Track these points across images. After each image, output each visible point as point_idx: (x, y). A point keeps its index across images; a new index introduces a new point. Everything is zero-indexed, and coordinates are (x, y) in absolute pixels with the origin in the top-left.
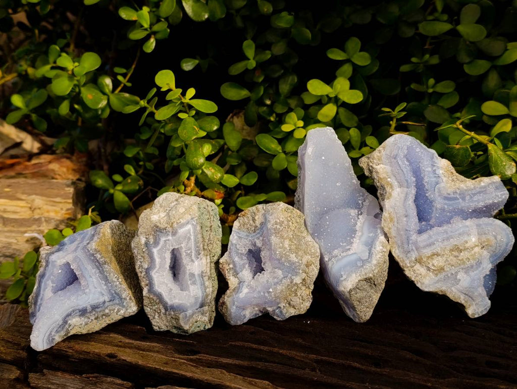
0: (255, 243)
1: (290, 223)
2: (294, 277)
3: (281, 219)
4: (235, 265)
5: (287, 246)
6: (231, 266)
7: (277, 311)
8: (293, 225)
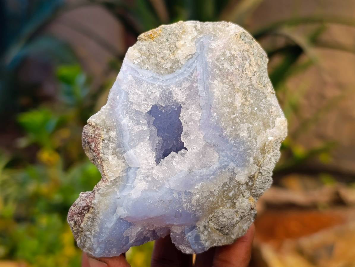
0: (170, 93)
1: (247, 63)
2: (239, 170)
3: (233, 52)
4: (120, 134)
5: (238, 104)
6: (113, 134)
7: (190, 234)
8: (251, 68)
